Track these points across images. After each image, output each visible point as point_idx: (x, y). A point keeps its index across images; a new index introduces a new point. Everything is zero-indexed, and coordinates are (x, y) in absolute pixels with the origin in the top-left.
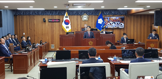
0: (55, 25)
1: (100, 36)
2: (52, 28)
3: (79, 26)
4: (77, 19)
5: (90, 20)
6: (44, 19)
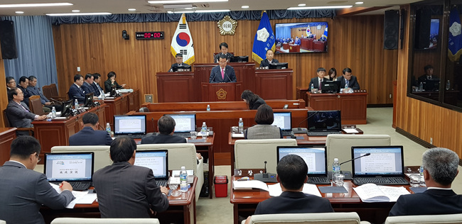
0: (154, 48)
1: (256, 75)
2: (146, 55)
3: (213, 48)
5: (240, 31)
6: (124, 32)
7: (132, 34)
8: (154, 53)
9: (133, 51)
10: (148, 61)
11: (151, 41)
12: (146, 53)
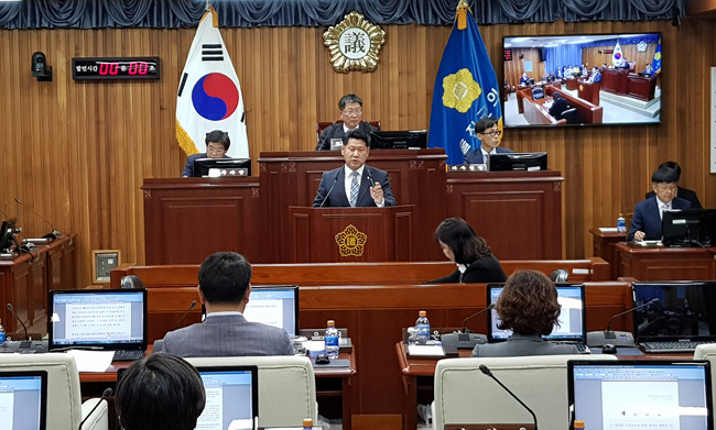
0: (126, 106)
2: (103, 127)
4: (294, 59)
5: (394, 59)
6: (40, 58)
7: (60, 65)
8: (127, 122)
9: (63, 117)
10: (108, 149)
11: (119, 87)
12: (102, 123)
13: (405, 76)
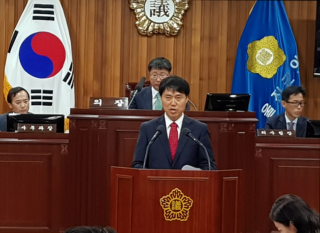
1: (259, 154)
3: (114, 70)
4: (100, 21)
5: (197, 24)
13: (206, 42)
